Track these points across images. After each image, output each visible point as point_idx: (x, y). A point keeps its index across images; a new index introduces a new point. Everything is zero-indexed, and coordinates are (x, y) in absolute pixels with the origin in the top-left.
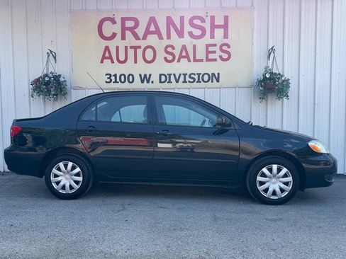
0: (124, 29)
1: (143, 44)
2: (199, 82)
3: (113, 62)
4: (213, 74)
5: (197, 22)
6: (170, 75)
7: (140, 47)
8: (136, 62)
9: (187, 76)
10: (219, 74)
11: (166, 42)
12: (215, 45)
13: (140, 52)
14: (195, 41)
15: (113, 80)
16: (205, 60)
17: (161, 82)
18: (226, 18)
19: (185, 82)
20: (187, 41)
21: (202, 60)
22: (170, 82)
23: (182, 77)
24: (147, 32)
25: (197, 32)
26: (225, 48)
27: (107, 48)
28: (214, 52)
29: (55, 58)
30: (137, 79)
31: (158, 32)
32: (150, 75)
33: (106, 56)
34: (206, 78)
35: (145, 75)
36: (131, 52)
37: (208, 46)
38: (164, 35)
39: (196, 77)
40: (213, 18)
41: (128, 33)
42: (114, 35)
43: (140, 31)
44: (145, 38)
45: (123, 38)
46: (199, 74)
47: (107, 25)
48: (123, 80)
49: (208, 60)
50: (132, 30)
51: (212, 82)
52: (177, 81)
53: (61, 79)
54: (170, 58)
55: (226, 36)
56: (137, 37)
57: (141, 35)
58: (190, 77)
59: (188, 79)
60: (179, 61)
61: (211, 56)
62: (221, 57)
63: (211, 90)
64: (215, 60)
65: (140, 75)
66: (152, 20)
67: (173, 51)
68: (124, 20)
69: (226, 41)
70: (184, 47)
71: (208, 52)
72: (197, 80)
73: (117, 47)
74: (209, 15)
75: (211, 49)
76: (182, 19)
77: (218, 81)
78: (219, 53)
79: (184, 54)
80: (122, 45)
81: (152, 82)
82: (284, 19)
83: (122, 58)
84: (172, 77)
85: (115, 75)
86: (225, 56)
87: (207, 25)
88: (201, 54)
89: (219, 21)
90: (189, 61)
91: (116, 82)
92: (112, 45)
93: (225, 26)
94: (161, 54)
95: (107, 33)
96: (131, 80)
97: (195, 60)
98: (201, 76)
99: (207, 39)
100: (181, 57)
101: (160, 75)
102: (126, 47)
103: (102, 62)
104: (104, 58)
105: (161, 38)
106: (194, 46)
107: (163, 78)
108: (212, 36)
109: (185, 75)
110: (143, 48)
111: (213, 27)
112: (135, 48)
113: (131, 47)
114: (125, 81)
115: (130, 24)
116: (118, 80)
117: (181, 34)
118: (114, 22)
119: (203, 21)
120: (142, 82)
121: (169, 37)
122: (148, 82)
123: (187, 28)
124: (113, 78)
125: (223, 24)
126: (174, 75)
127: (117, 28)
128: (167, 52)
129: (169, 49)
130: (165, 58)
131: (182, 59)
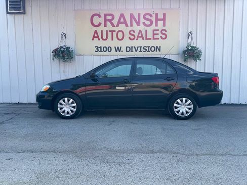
0: (106, 20)
1: (117, 29)
2: (149, 51)
3: (99, 40)
4: (157, 47)
5: (148, 17)
6: (132, 47)
7: (115, 31)
8: (112, 40)
9: (142, 48)
10: (160, 47)
11: (130, 28)
12: (158, 30)
13: (115, 34)
14: (146, 28)
16: (152, 39)
17: (127, 51)
18: (164, 15)
19: (141, 51)
20: (142, 27)
21: (150, 39)
22: (132, 51)
23: (139, 48)
24: (119, 22)
25: (148, 23)
26: (164, 32)
27: (96, 32)
28: (158, 34)
29: (66, 37)
30: (113, 50)
31: (125, 22)
32: (121, 47)
33: (96, 36)
34: (153, 49)
35: (118, 47)
36: (110, 34)
37: (154, 31)
38: (129, 24)
39: (147, 48)
40: (157, 15)
41: (108, 23)
42: (100, 24)
43: (115, 22)
44: (118, 26)
45: (105, 25)
46: (149, 47)
47: (96, 18)
48: (105, 50)
49: (154, 39)
50: (110, 21)
51: (156, 51)
52: (136, 51)
53: (70, 49)
54: (132, 37)
55: (164, 25)
56: (113, 25)
57: (115, 25)
58: (144, 48)
59: (142, 49)
60: (137, 39)
61: (156, 36)
62: (161, 37)
64: (158, 39)
65: (115, 47)
66: (122, 15)
67: (134, 34)
68: (105, 15)
69: (164, 28)
70: (140, 31)
71: (154, 34)
72: (147, 50)
73: (102, 31)
74: (155, 13)
75: (155, 32)
76: (139, 15)
77: (160, 51)
78: (160, 35)
79: (140, 35)
80: (105, 29)
81: (122, 51)
82: (197, 16)
83: (104, 37)
84: (133, 48)
85: (101, 47)
86: (164, 36)
87: (153, 19)
88: (150, 35)
89: (160, 16)
90: (143, 39)
91: (101, 51)
92: (99, 29)
93: (164, 19)
94: (127, 35)
95: (96, 23)
96: (110, 50)
97: (147, 39)
99: (153, 27)
100: (138, 37)
101: (127, 47)
102: (107, 31)
103: (93, 39)
104: (94, 37)
105: (127, 25)
106: (146, 31)
107: (128, 49)
108: (156, 25)
109: (141, 47)
111: (157, 20)
112: (112, 32)
113: (110, 31)
114: (106, 51)
115: (109, 18)
116: (102, 50)
117: (138, 24)
118: (100, 16)
119: (151, 16)
120: (116, 51)
121: (131, 25)
122: (119, 51)
123: (142, 20)
124: (99, 49)
125: (162, 18)
126: (135, 47)
127: (102, 20)
128: (130, 34)
129: (132, 33)
130: (130, 38)
131: (139, 38)
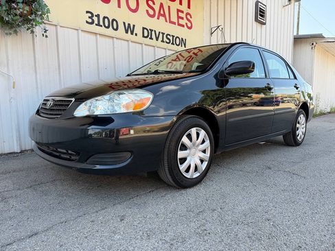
2: (173, 44)
4: (182, 39)
6: (152, 31)
8: (119, 6)
9: (165, 36)
10: (185, 40)
12: (183, 12)
14: (169, 3)
15: (96, 22)
17: (143, 36)
19: (163, 41)
21: (175, 23)
22: (151, 38)
23: (161, 35)
26: (189, 17)
28: (183, 18)
30: (121, 27)
32: (134, 26)
34: (178, 41)
35: (129, 24)
37: (178, 11)
39: (171, 39)
46: (173, 37)
48: (106, 24)
49: (178, 24)
51: (182, 46)
52: (157, 39)
54: (151, 12)
55: (189, 6)
58: (167, 37)
59: (165, 39)
60: (158, 18)
61: (181, 22)
62: (186, 24)
64: (183, 26)
65: (124, 23)
67: (154, 6)
69: (189, 11)
70: (162, 5)
71: (178, 17)
72: (171, 42)
75: (180, 14)
77: (185, 46)
78: (185, 20)
79: (162, 12)
81: (136, 35)
85: (98, 16)
86: (189, 24)
90: (166, 21)
91: (98, 25)
94: (143, 6)
96: (115, 26)
97: (170, 21)
99: (177, 4)
100: (160, 14)
101: (144, 28)
106: (169, 8)
107: (146, 33)
108: (181, 3)
109: (163, 34)
114: (109, 27)
116: (101, 23)
120: (127, 32)
122: (132, 33)
124: (95, 19)
126: (155, 31)
128: (148, 5)
129: (151, 4)
130: (147, 11)
131: (161, 18)
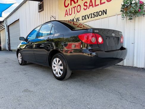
2: (97, 16)
3: (68, 16)
4: (104, 11)
8: (75, 13)
9: (92, 15)
10: (106, 10)
11: (84, 1)
16: (99, 4)
17: (82, 20)
19: (91, 17)
22: (86, 19)
23: (90, 15)
29: (55, 18)
30: (75, 20)
32: (79, 18)
33: (66, 13)
34: (100, 13)
35: (77, 18)
39: (96, 14)
41: (72, 2)
42: (68, 5)
44: (77, 2)
45: (71, 5)
46: (97, 12)
49: (101, 4)
50: (73, 0)
51: (103, 15)
52: (88, 18)
54: (85, 8)
56: (75, 3)
62: (107, 0)
63: (103, 19)
64: (104, 3)
70: (91, 1)
72: (96, 16)
73: (69, 9)
77: (106, 14)
79: (91, 4)
81: (80, 21)
83: (70, 13)
84: (86, 16)
90: (93, 7)
92: (67, 8)
94: (83, 7)
95: (66, 5)
97: (96, 6)
98: (98, 13)
101: (82, 17)
102: (72, 8)
103: (65, 16)
110: (77, 6)
113: (73, 8)
122: (78, 21)
126: (87, 15)
127: (69, 2)
128: (85, 5)
129: (86, 4)
131: (90, 7)
